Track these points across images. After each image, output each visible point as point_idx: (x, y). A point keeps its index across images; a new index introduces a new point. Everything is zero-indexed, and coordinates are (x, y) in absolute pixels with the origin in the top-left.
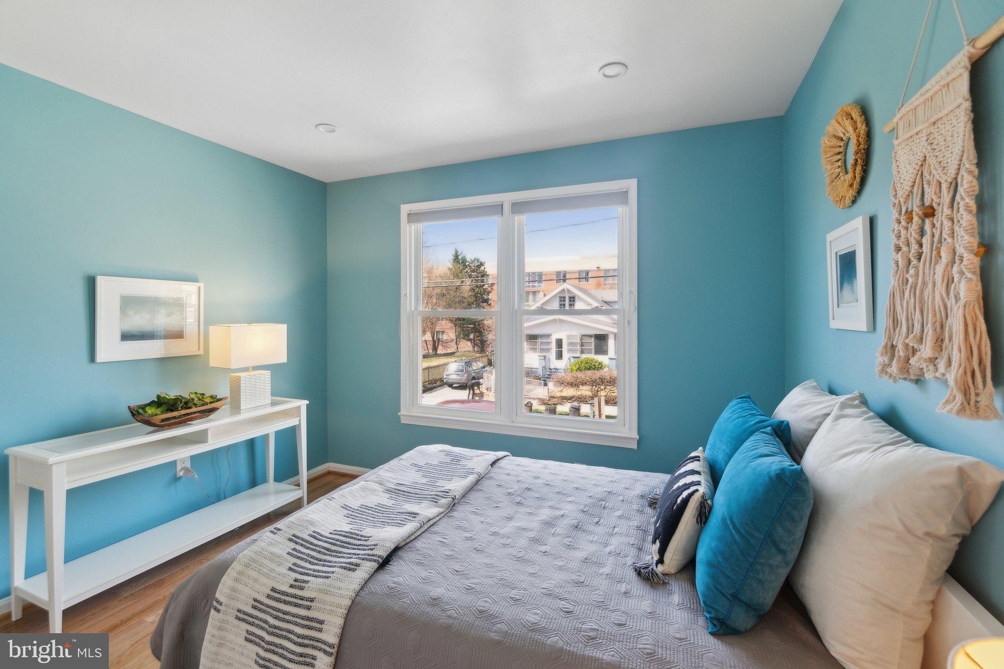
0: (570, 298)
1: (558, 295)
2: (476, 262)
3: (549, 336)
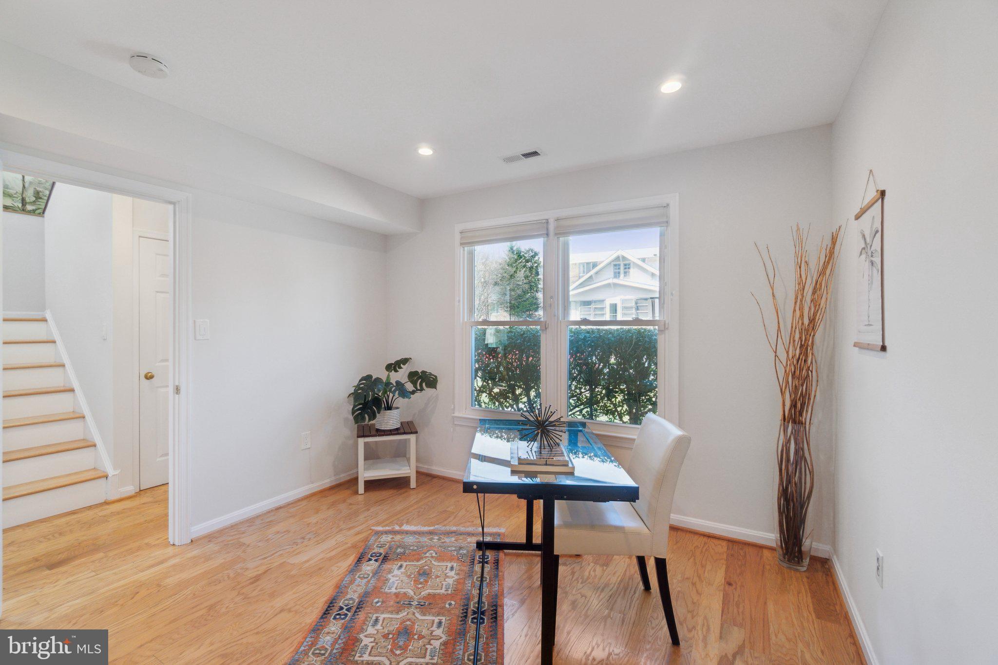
0: (625, 265)
1: (613, 263)
2: (531, 252)
3: (602, 301)
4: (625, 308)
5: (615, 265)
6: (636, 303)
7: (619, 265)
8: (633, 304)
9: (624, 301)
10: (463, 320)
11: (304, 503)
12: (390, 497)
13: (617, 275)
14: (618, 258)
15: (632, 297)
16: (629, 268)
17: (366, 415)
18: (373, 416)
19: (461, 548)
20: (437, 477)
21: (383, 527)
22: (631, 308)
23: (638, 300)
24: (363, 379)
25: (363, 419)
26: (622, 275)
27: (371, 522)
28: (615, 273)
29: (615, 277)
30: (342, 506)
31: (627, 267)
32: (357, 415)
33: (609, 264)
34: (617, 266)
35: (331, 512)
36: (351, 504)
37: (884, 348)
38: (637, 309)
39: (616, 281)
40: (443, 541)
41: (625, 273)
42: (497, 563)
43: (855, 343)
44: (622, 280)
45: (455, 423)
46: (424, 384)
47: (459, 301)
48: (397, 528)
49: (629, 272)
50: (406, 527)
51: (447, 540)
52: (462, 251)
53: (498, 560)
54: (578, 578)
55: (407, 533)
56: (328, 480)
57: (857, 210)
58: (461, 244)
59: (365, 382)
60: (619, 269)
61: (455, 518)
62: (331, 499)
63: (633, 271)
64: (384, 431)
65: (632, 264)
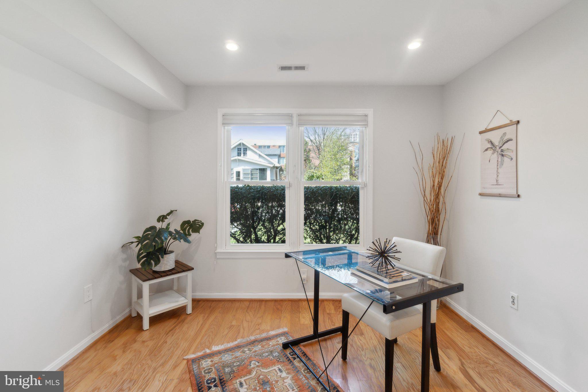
4: (244, 174)
5: (238, 149)
6: (251, 172)
7: (241, 149)
8: (250, 172)
9: (244, 170)
10: (223, 180)
11: (92, 354)
12: (175, 327)
13: (239, 154)
14: (240, 144)
15: (249, 167)
16: (246, 151)
17: (152, 261)
18: (157, 262)
19: (272, 352)
20: (201, 301)
21: (194, 353)
22: (248, 174)
23: (253, 170)
24: (147, 230)
25: (150, 264)
26: (242, 155)
27: (178, 352)
28: (238, 153)
29: (238, 155)
30: (136, 346)
31: (245, 150)
32: (144, 263)
33: (235, 147)
34: (239, 150)
35: (129, 355)
36: (144, 342)
37: (519, 196)
38: (252, 175)
39: (239, 158)
40: (254, 350)
41: (244, 153)
42: (305, 354)
43: (479, 193)
44: (242, 158)
45: (217, 257)
46: (191, 230)
47: (221, 166)
48: (208, 351)
49: (246, 153)
50: (215, 348)
51: (255, 349)
52: (223, 129)
53: (304, 352)
54: (357, 348)
55: (219, 352)
56: (107, 325)
57: (483, 129)
58: (223, 124)
59: (150, 232)
60: (240, 151)
61: (244, 329)
62: (120, 341)
63: (249, 152)
64: (164, 272)
65: (248, 149)
